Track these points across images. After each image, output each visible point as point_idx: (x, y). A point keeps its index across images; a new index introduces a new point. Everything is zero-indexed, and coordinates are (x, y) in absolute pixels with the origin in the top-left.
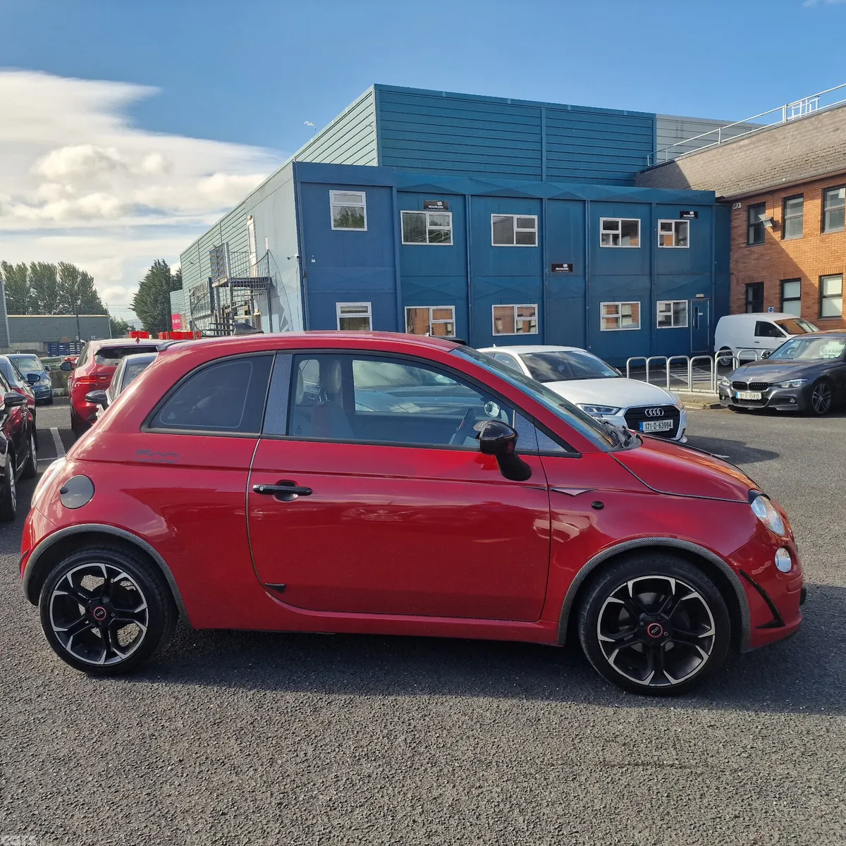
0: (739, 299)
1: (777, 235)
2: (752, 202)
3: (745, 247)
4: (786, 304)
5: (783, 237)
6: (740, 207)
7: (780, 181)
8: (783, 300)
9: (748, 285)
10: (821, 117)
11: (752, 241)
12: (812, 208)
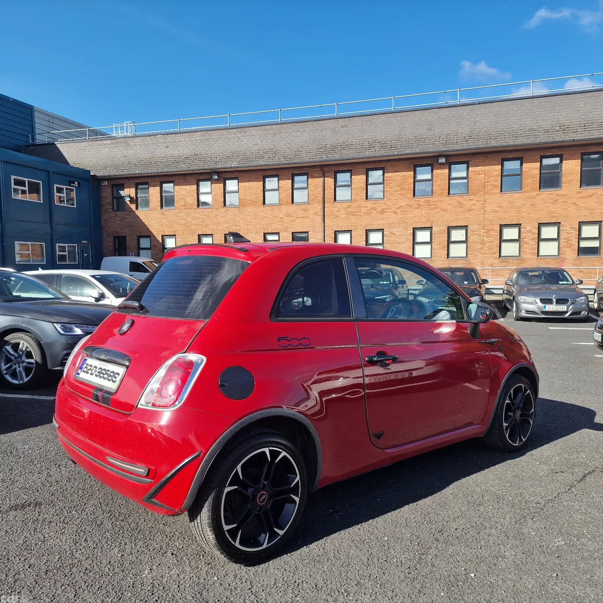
0: (109, 246)
1: (133, 207)
2: (114, 182)
3: (112, 212)
4: (141, 251)
5: (137, 208)
6: (106, 184)
7: (135, 172)
8: (139, 249)
9: (115, 237)
10: (157, 137)
11: (115, 208)
12: (154, 192)
